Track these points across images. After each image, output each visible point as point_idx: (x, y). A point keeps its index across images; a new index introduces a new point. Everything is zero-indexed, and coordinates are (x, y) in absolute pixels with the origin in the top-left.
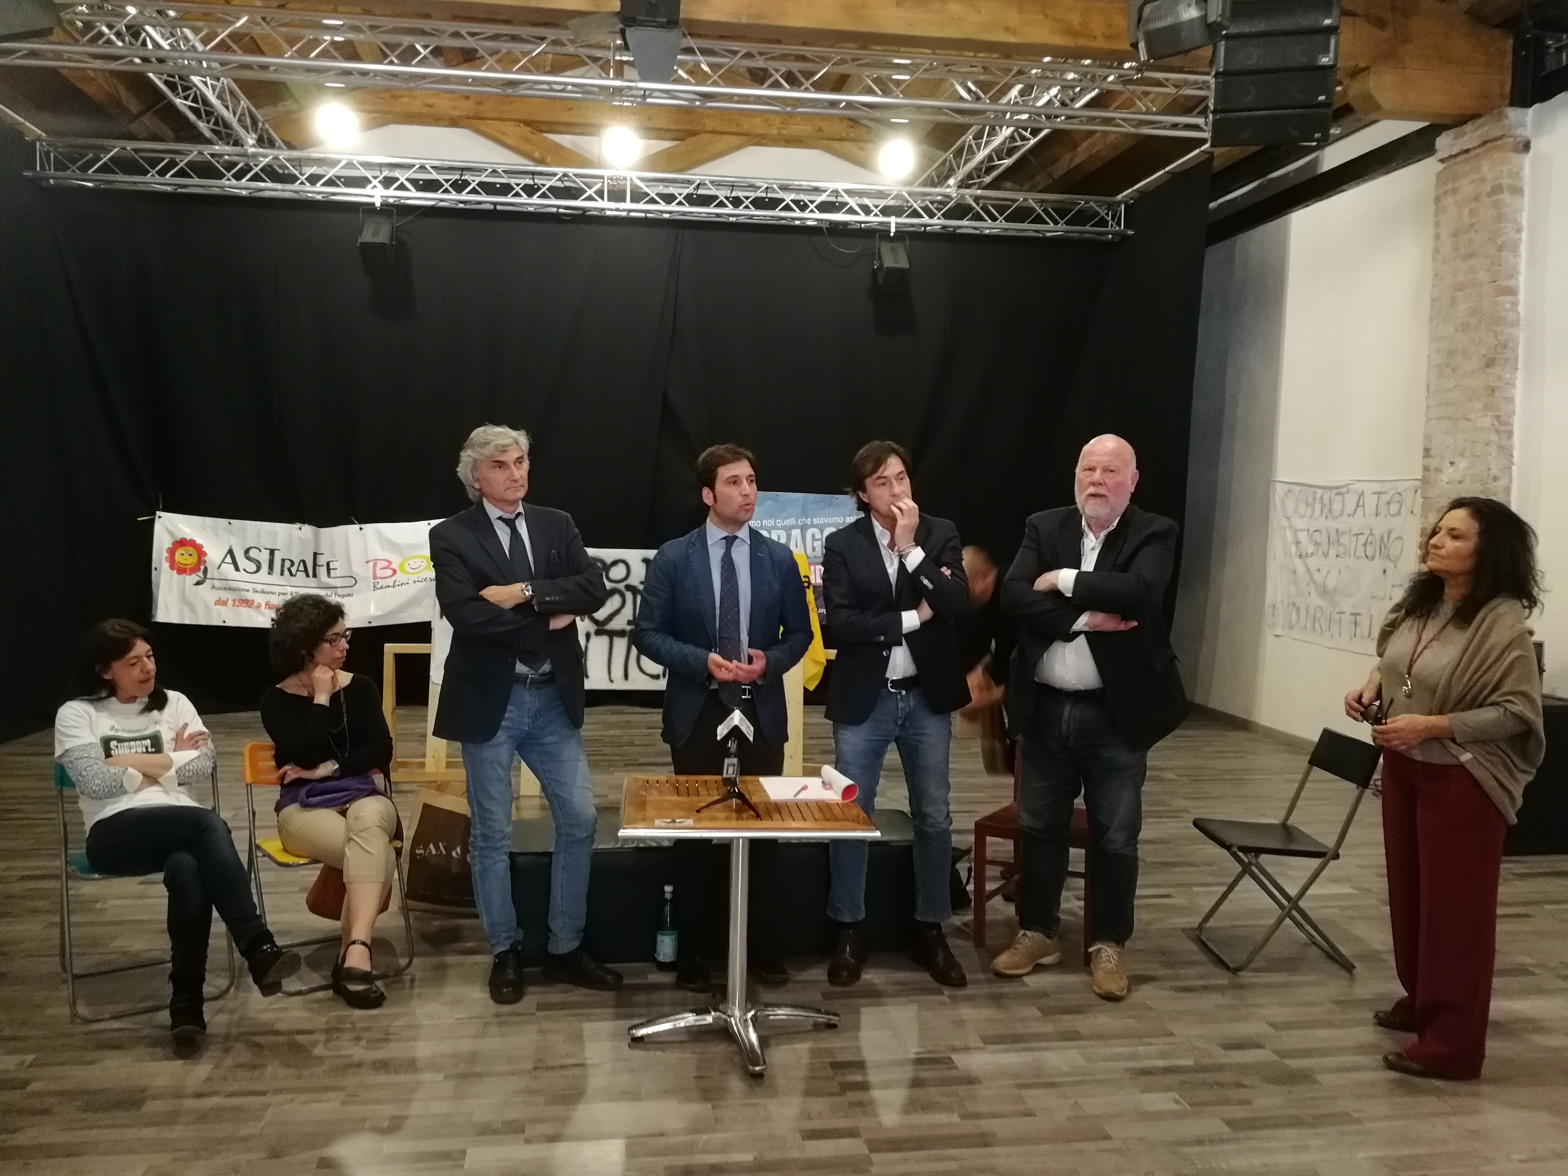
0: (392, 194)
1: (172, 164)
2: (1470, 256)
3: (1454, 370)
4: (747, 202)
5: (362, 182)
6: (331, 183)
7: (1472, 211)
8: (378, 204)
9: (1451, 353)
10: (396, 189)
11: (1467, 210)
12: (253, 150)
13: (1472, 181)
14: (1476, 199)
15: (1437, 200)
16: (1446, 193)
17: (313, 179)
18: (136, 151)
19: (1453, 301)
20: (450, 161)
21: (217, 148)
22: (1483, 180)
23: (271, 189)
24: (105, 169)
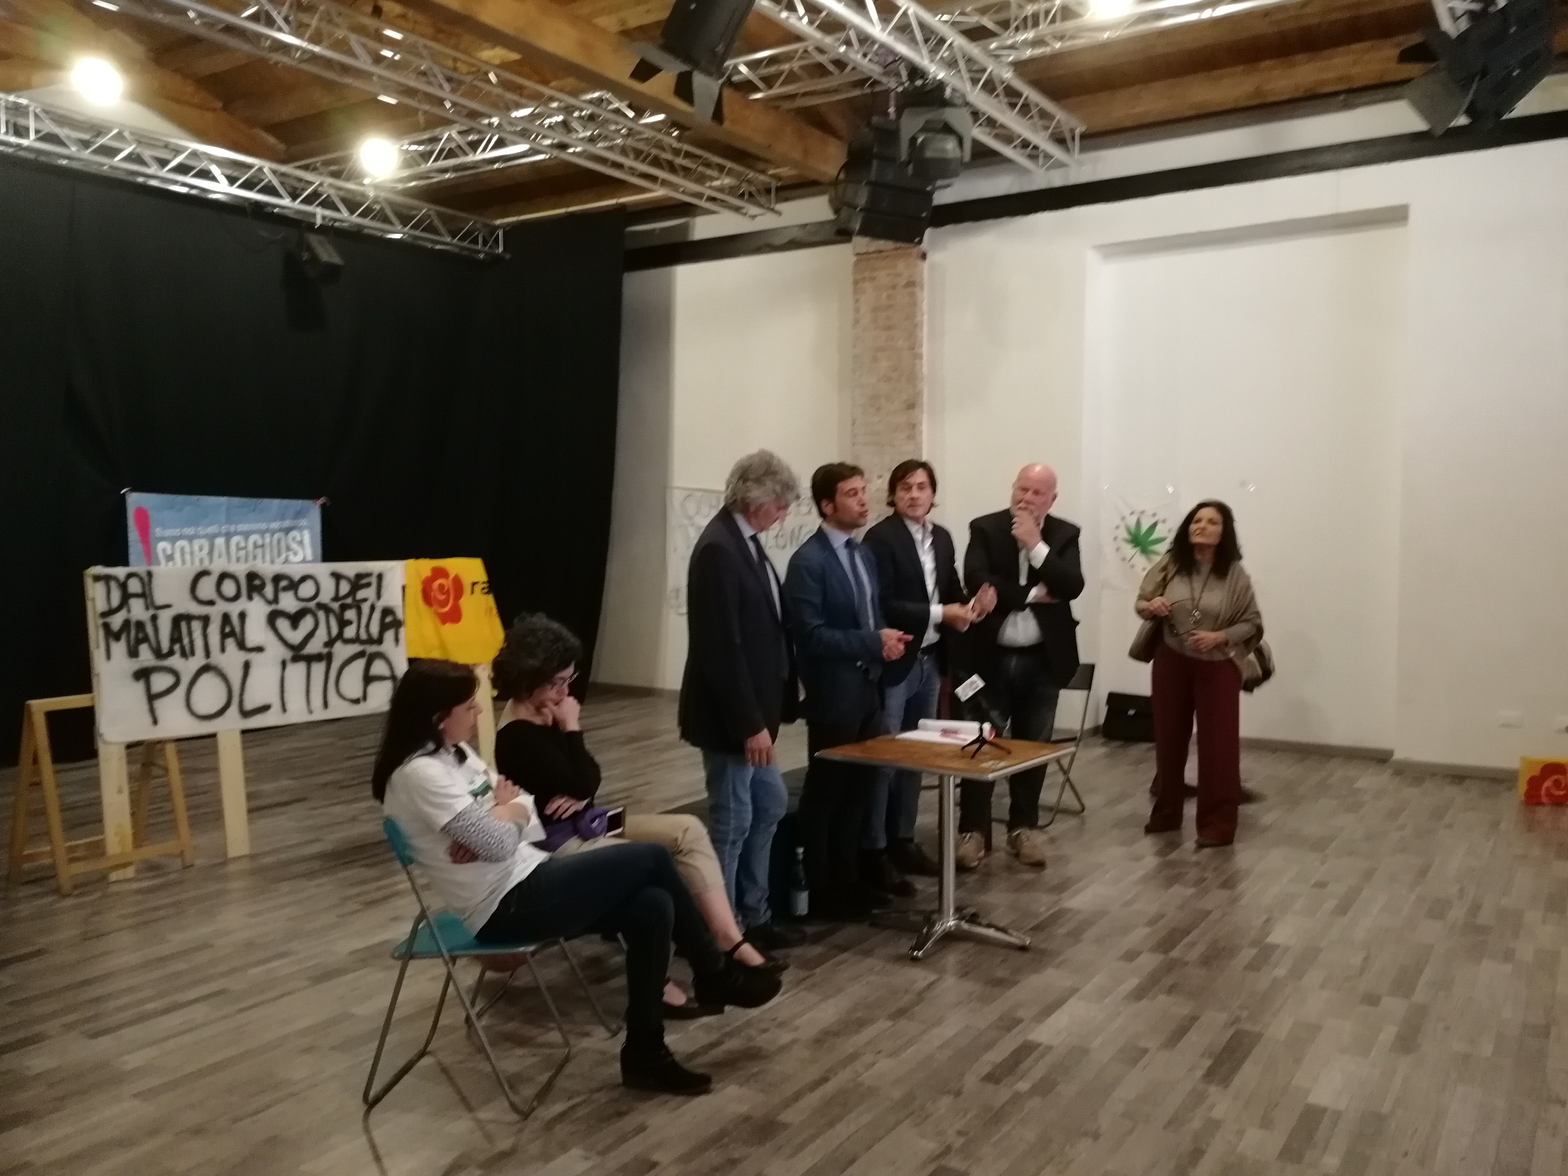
2: (889, 328)
3: (878, 409)
7: (889, 297)
9: (875, 397)
11: (884, 295)
13: (888, 275)
14: (894, 287)
15: (856, 283)
16: (864, 279)
19: (875, 360)
22: (899, 275)
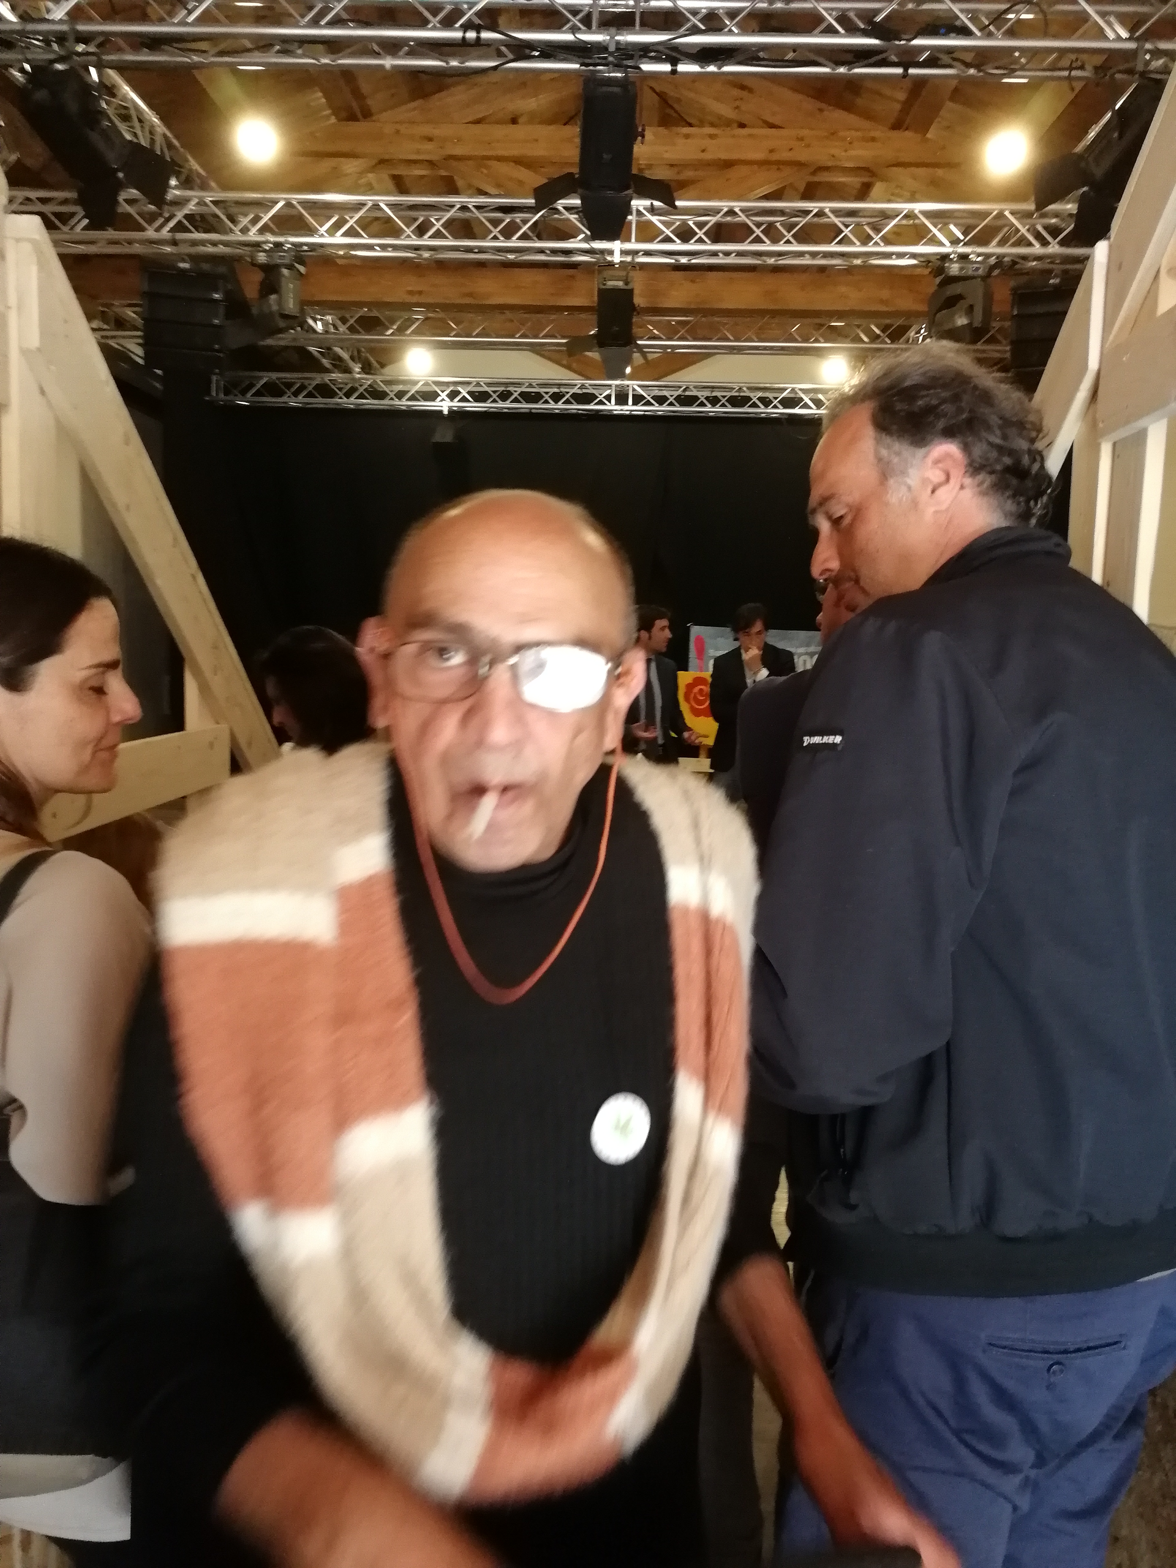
0: (456, 404)
1: (302, 388)
4: (723, 401)
5: (433, 396)
6: (413, 398)
8: (446, 412)
10: (459, 401)
12: (359, 376)
17: (400, 395)
18: (278, 379)
20: (498, 378)
21: (334, 376)
23: (370, 403)
24: (258, 394)
